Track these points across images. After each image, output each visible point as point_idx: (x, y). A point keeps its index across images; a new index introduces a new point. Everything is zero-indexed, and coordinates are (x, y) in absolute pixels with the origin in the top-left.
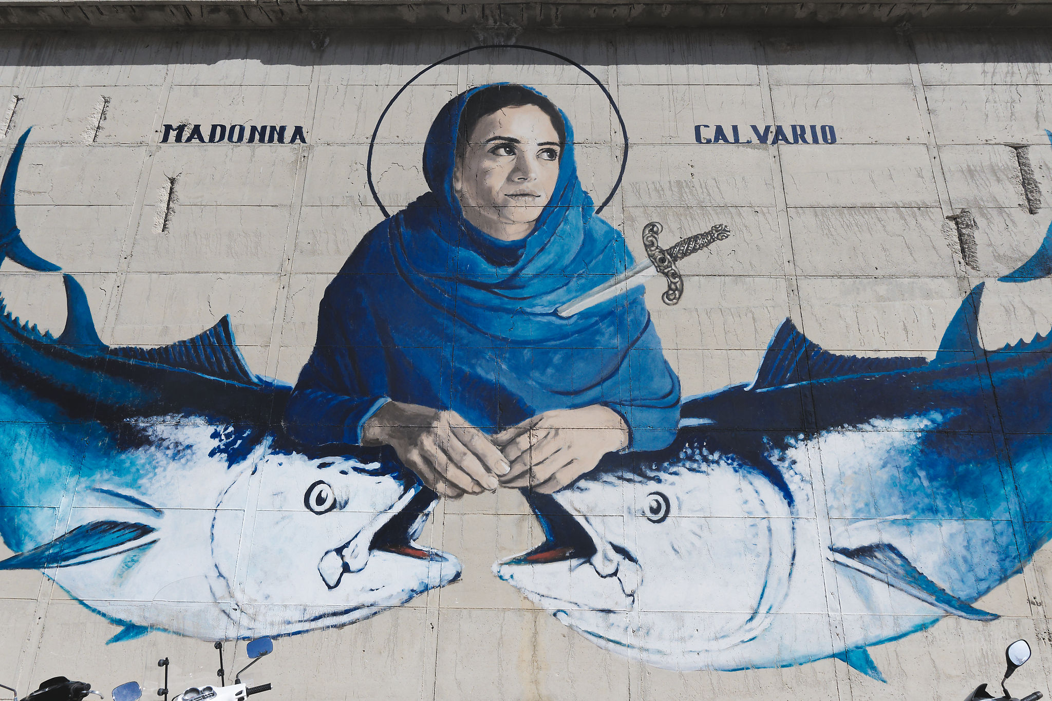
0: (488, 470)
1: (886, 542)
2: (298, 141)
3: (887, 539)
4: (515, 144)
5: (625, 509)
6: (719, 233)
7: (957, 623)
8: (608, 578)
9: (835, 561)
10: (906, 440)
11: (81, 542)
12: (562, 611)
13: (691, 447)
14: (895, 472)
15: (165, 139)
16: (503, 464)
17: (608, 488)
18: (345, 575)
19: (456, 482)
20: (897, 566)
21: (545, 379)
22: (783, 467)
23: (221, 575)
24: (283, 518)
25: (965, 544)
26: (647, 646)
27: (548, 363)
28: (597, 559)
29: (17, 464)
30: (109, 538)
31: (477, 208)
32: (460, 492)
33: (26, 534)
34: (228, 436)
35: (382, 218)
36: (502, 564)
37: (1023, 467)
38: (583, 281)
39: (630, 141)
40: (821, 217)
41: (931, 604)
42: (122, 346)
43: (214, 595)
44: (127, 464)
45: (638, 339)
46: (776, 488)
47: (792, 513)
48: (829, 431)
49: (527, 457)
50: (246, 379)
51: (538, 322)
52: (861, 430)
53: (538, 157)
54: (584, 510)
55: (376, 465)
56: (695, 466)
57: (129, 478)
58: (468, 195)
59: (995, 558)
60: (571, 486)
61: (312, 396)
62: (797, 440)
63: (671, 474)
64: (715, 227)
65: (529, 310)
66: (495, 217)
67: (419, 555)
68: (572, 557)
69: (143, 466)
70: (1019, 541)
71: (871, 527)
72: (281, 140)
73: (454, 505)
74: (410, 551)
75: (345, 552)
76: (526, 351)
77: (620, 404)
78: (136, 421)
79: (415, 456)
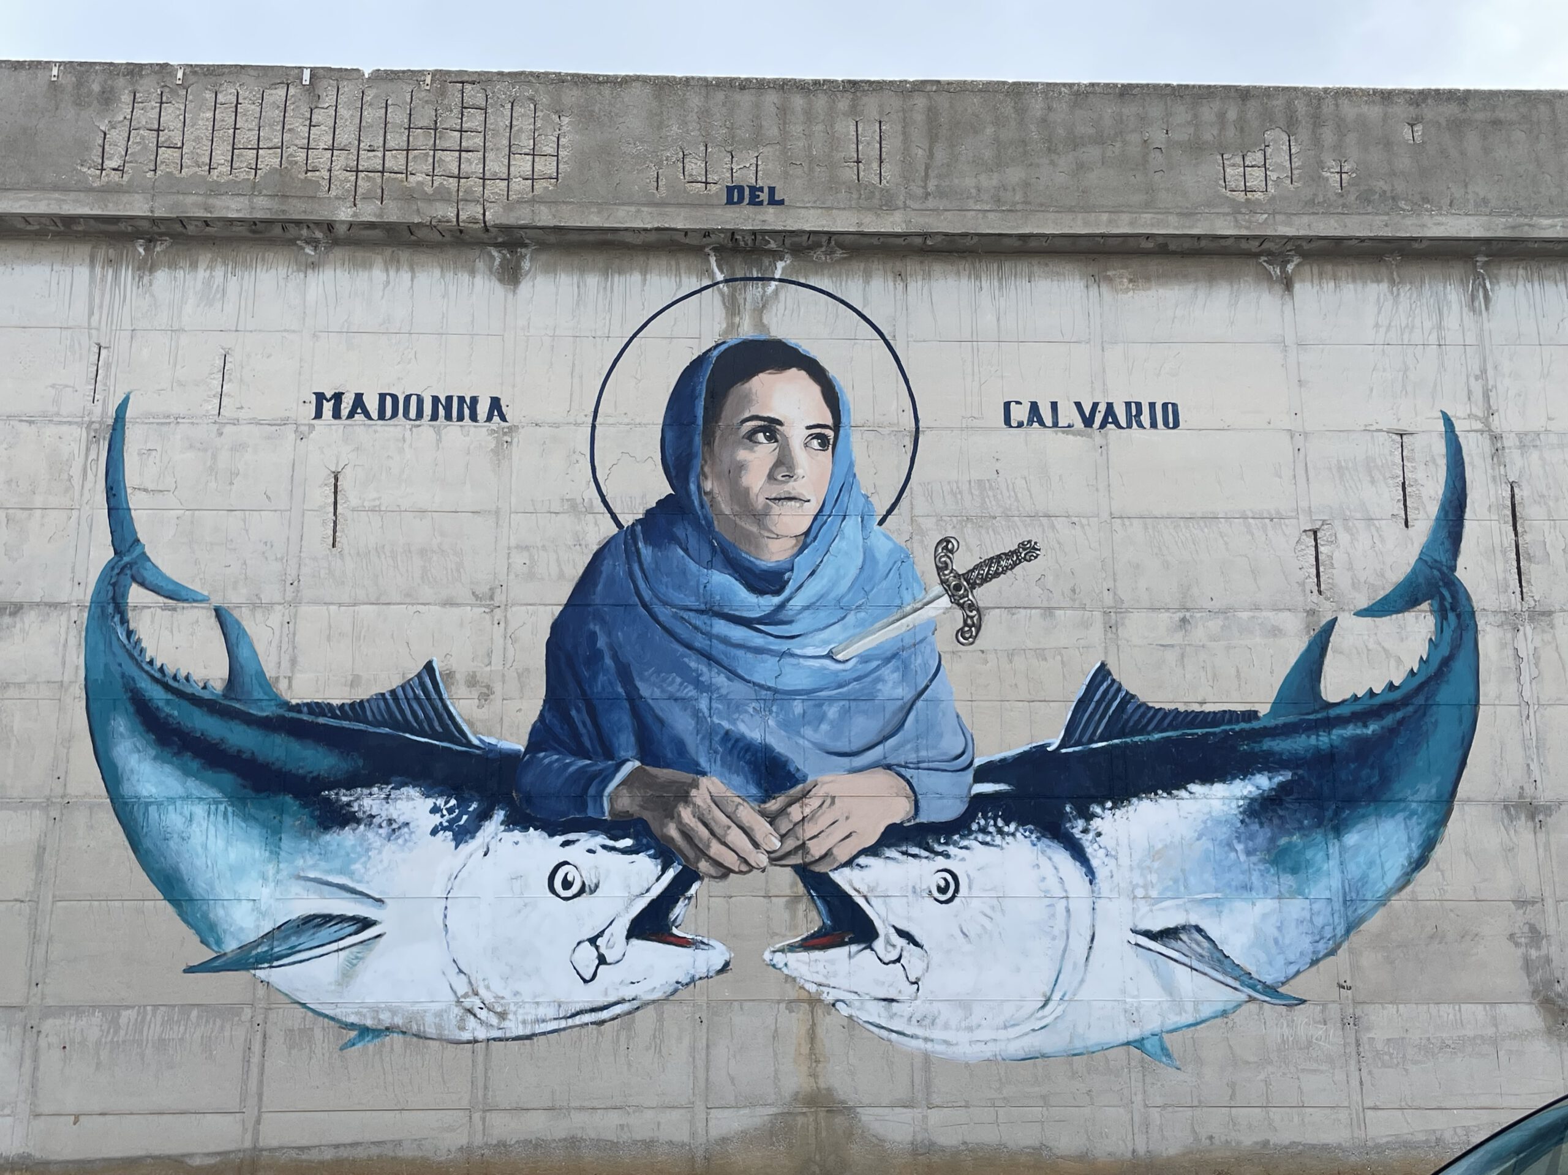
0: (756, 845)
1: (1193, 923)
2: (496, 419)
3: (1194, 920)
4: (778, 427)
5: (910, 889)
6: (1027, 551)
7: (1261, 1008)
8: (891, 965)
9: (1137, 945)
10: (1226, 808)
11: (293, 938)
12: (843, 1001)
13: (985, 817)
14: (1210, 845)
15: (319, 415)
16: (773, 839)
17: (890, 863)
18: (601, 967)
19: (721, 861)
20: (1203, 949)
21: (817, 737)
22: (1086, 840)
23: (461, 971)
24: (525, 905)
25: (1279, 924)
26: (933, 1036)
27: (822, 718)
28: (879, 945)
29: (200, 850)
30: (326, 933)
31: (732, 517)
32: (725, 872)
33: (225, 931)
34: (450, 811)
35: (615, 530)
36: (774, 952)
37: (1351, 838)
38: (863, 614)
39: (921, 424)
40: (1151, 531)
41: (1235, 989)
42: (305, 701)
43: (455, 993)
44: (334, 847)
45: (927, 687)
46: (1078, 864)
47: (1093, 892)
48: (1140, 799)
49: (799, 830)
50: (464, 741)
51: (809, 667)
52: (1175, 797)
53: (806, 445)
54: (864, 889)
55: (627, 842)
56: (988, 839)
57: (337, 864)
58: (719, 499)
59: (1308, 939)
60: (849, 863)
61: (546, 761)
62: (1104, 809)
63: (961, 848)
64: (1022, 543)
65: (798, 652)
66: (754, 529)
67: (682, 943)
68: (852, 942)
69: (354, 846)
70: (1337, 921)
71: (1178, 906)
72: (474, 417)
73: (719, 886)
74: (672, 939)
75: (599, 942)
76: (796, 703)
77: (906, 767)
78: (337, 794)
79: (672, 831)
